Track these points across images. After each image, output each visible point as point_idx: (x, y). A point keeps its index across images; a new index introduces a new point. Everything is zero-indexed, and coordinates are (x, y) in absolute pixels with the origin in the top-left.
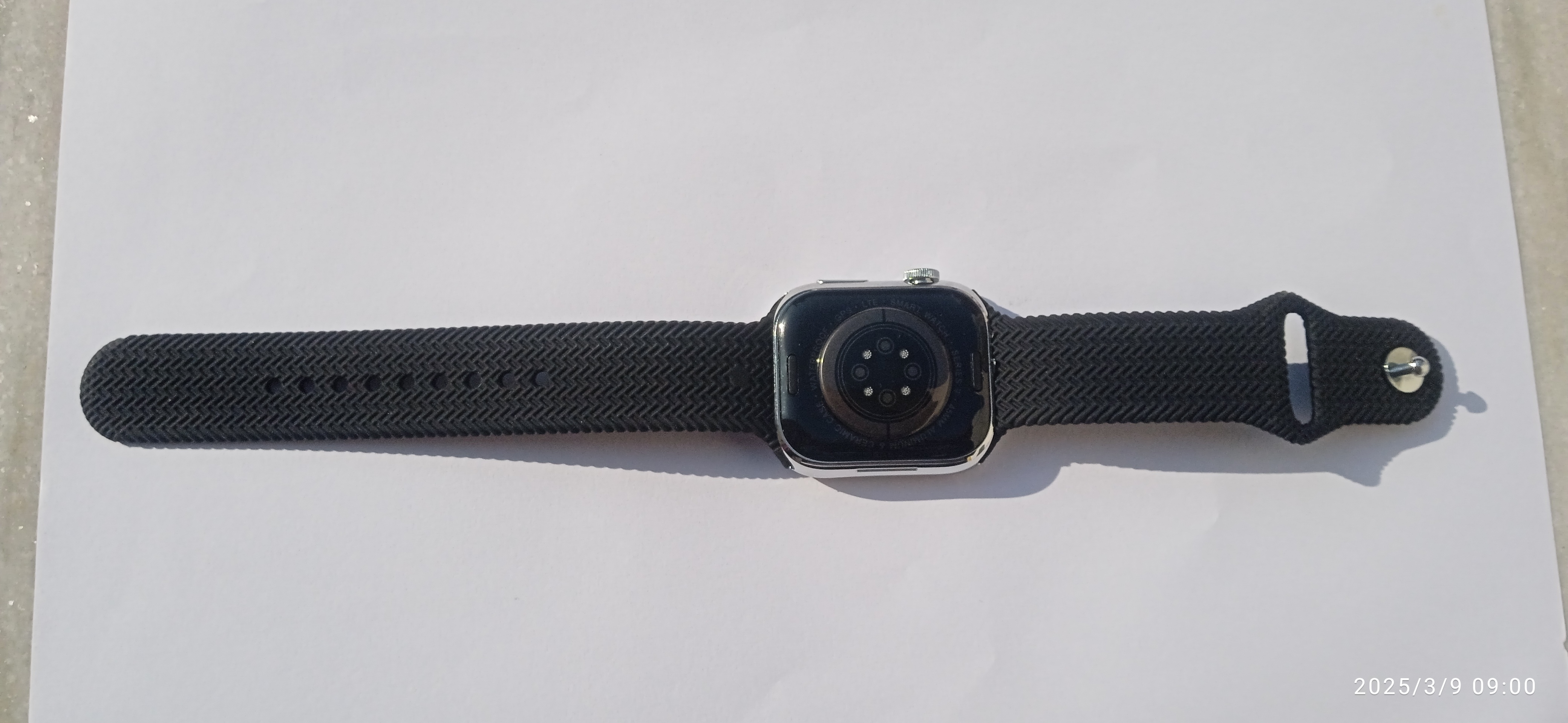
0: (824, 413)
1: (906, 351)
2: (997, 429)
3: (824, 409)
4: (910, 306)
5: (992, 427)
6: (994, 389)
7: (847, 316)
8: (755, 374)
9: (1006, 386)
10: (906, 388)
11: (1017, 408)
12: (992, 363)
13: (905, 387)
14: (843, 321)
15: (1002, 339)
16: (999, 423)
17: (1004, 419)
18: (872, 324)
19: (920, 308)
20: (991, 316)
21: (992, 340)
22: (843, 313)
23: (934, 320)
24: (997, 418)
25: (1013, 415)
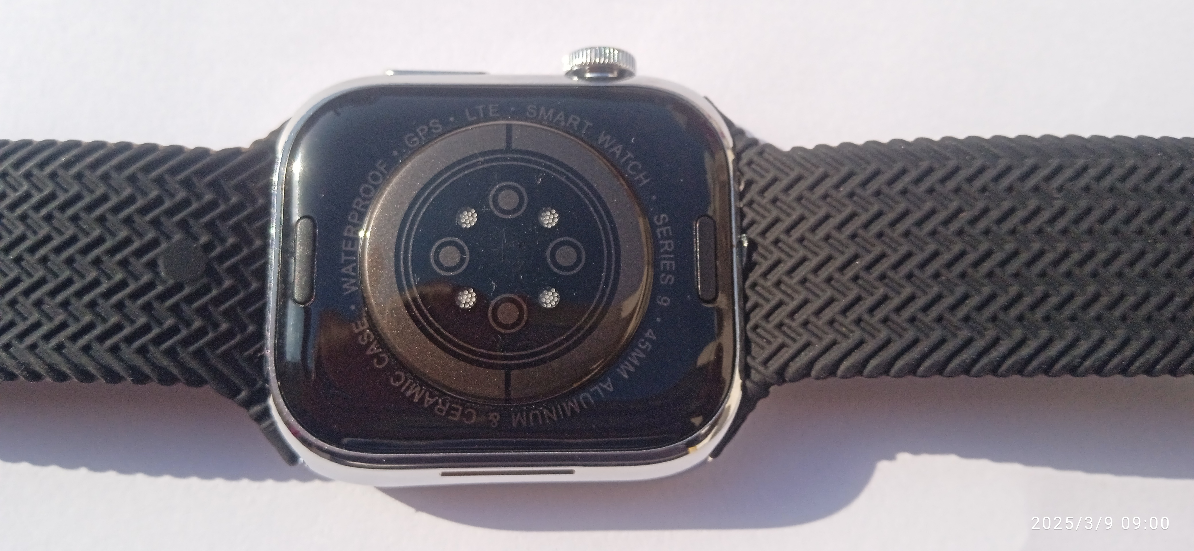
0: (369, 344)
1: (554, 211)
2: (749, 384)
3: (368, 337)
4: (566, 119)
5: (737, 381)
6: (745, 298)
7: (430, 138)
8: (222, 258)
9: (770, 292)
10: (551, 294)
11: (794, 340)
12: (740, 243)
13: (549, 290)
14: (421, 147)
15: (762, 192)
16: (753, 372)
17: (765, 363)
18: (482, 154)
19: (588, 124)
20: (740, 145)
21: (741, 195)
22: (422, 130)
23: (618, 150)
24: (749, 360)
25: (786, 354)
